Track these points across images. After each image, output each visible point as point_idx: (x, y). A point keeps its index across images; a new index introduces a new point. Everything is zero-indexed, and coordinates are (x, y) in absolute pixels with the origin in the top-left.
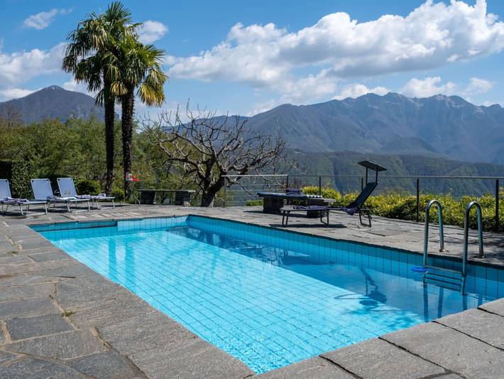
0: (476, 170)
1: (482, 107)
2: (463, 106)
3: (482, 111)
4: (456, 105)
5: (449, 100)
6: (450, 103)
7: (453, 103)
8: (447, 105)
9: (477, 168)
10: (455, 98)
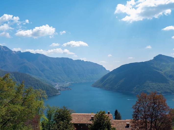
0: (14, 75)
1: (15, 51)
2: (8, 50)
3: (14, 53)
4: (5, 50)
5: (2, 47)
6: (3, 49)
7: (4, 49)
8: (2, 49)
9: (14, 74)
10: (4, 47)
